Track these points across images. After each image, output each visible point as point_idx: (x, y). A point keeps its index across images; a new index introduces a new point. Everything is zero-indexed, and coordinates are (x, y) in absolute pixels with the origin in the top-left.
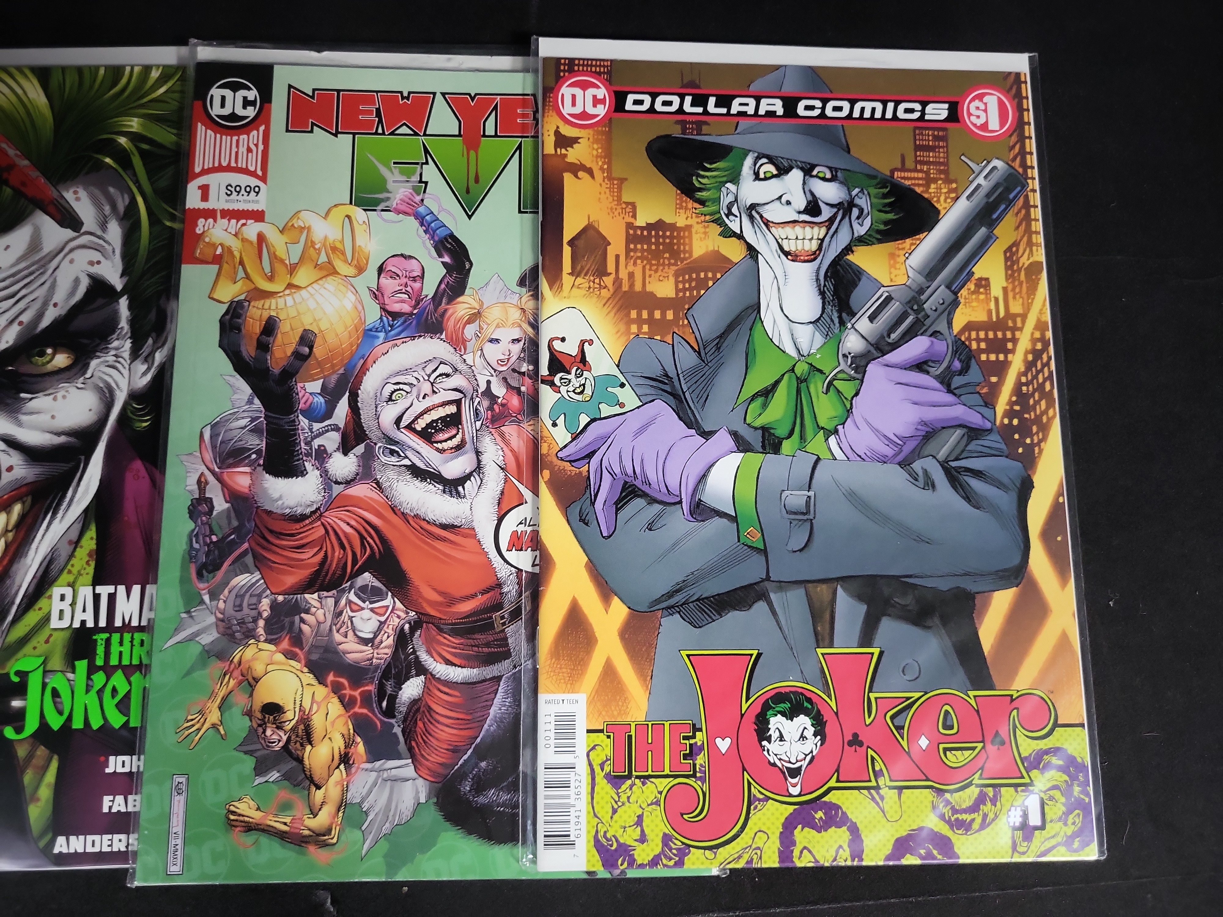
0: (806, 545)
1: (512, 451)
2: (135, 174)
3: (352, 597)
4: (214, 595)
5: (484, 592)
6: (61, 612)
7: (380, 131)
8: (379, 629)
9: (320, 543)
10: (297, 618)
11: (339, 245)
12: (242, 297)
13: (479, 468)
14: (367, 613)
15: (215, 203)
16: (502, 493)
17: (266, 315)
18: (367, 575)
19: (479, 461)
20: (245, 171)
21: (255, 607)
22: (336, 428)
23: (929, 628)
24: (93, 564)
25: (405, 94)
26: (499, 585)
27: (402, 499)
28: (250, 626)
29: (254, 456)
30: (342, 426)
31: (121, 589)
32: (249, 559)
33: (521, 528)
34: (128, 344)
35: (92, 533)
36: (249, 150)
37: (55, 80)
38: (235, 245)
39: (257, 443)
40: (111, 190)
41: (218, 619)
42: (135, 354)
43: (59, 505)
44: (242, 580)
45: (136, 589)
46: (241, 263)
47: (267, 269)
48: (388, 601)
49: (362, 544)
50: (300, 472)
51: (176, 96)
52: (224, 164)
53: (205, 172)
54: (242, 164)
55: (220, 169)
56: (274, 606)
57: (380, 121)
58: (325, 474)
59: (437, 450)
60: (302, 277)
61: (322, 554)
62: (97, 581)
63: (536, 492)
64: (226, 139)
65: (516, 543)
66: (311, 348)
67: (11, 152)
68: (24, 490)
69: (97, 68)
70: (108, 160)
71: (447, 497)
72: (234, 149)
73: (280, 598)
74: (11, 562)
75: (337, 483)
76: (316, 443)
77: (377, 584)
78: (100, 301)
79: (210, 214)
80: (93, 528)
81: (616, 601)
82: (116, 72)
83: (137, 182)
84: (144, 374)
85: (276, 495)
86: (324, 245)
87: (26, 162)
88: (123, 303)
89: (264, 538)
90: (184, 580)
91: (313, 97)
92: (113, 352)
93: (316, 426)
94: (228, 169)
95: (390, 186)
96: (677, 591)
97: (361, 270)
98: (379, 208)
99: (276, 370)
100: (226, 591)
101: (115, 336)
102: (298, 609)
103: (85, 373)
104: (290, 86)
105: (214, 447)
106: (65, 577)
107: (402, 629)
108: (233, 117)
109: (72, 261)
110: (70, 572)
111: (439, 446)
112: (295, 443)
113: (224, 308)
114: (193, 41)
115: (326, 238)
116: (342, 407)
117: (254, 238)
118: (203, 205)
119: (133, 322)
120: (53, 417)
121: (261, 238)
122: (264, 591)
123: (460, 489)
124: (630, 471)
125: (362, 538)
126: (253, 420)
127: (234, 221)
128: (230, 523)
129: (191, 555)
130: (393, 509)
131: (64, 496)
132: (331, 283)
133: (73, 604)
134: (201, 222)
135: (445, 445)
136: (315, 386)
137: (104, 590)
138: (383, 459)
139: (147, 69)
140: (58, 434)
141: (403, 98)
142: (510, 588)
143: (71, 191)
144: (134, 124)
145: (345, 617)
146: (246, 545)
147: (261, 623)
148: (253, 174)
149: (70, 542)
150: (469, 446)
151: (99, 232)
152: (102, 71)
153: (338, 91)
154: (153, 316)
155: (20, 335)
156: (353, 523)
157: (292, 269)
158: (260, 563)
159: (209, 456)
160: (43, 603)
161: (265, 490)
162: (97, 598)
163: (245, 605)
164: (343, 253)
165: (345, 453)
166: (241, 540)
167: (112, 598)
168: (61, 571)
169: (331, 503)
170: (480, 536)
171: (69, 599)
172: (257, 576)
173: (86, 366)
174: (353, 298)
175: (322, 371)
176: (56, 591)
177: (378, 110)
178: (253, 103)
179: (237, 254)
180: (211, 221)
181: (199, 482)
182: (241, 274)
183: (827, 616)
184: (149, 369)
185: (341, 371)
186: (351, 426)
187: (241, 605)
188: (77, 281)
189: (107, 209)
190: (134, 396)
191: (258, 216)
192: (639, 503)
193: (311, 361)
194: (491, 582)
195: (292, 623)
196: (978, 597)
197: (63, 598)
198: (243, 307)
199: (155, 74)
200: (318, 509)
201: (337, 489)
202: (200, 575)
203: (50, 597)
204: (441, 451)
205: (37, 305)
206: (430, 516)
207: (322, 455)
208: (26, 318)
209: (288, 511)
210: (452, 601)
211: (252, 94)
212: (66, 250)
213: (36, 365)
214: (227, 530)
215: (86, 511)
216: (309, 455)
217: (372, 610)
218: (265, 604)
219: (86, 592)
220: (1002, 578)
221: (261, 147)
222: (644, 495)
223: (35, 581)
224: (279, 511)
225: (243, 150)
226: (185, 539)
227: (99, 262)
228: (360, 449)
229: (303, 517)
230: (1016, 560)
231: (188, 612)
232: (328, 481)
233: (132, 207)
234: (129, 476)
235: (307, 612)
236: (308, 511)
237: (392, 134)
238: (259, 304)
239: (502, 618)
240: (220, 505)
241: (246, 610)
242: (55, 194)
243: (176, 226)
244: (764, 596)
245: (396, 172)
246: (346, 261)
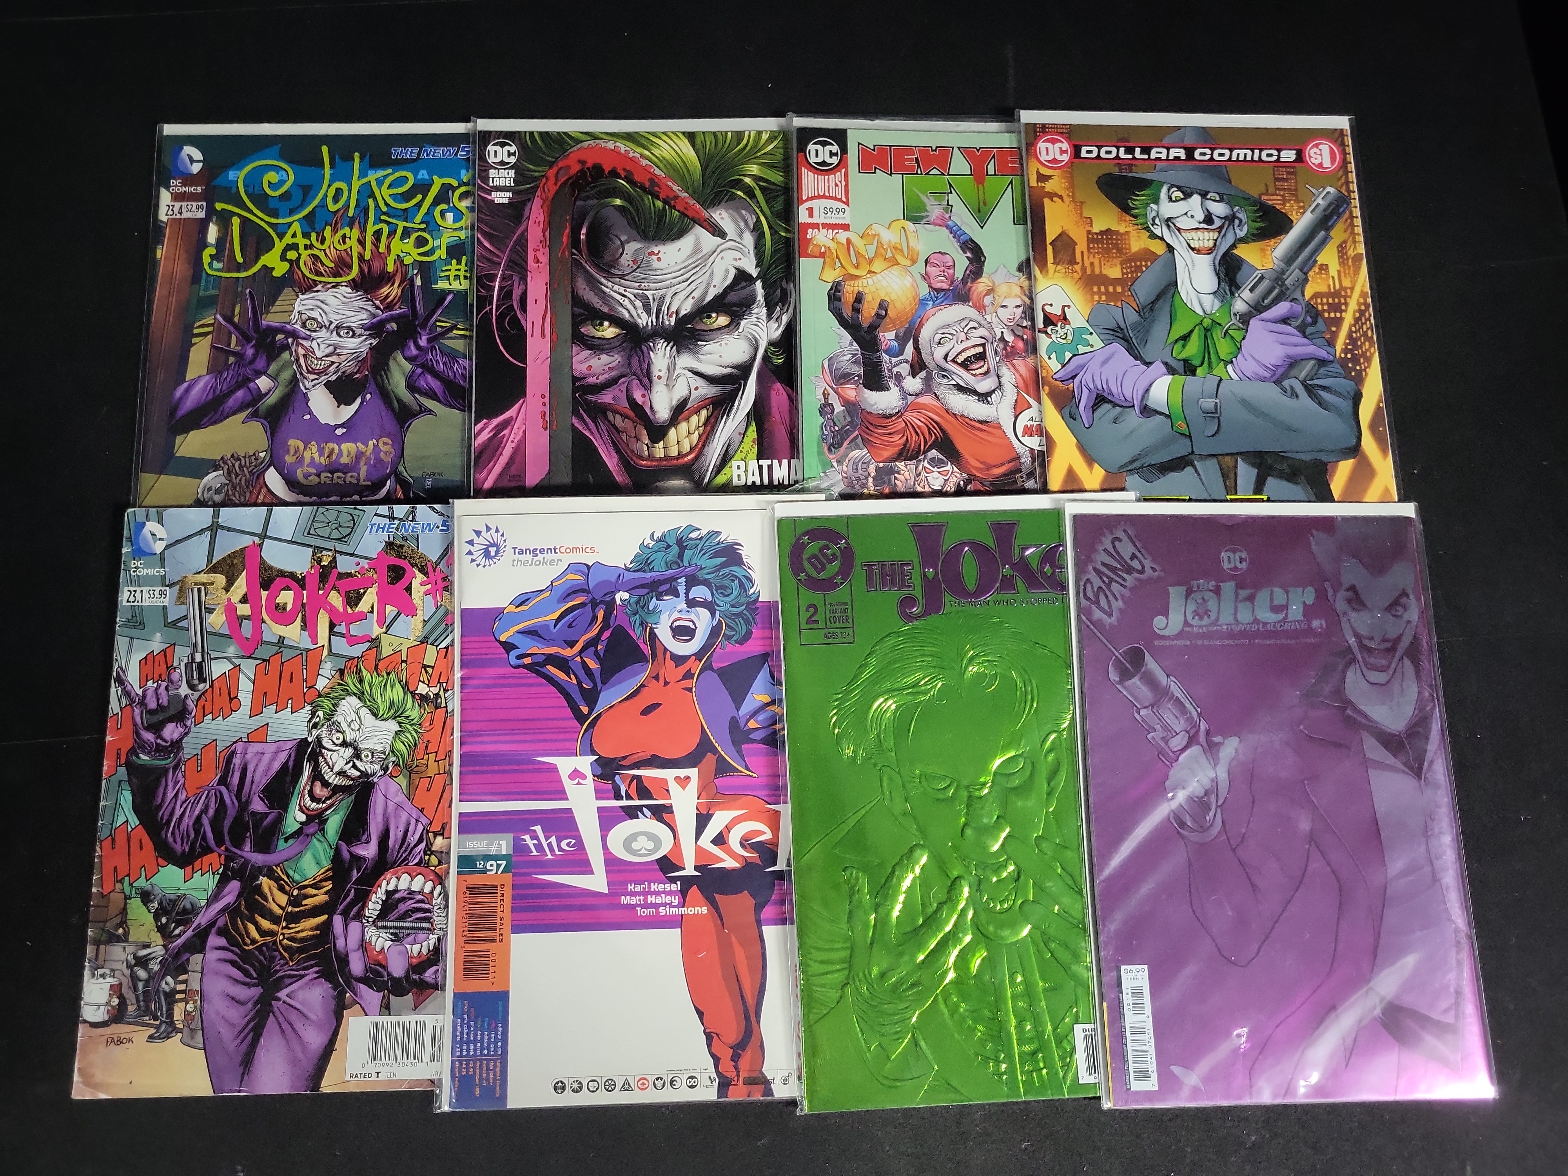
0: (1216, 433)
1: (1021, 375)
2: (758, 202)
3: (926, 464)
4: (840, 463)
5: (1009, 462)
6: (739, 476)
7: (919, 172)
8: (945, 484)
9: (903, 431)
10: (893, 477)
11: (898, 246)
12: (840, 279)
13: (1000, 386)
14: (936, 474)
15: (819, 218)
16: (1016, 401)
17: (856, 291)
18: (934, 451)
19: (1000, 382)
20: (835, 198)
21: (865, 469)
22: (907, 361)
23: (1298, 484)
24: (756, 447)
25: (934, 148)
26: (1019, 458)
27: (952, 405)
28: (864, 481)
29: (856, 378)
30: (910, 360)
31: (775, 462)
32: (859, 441)
33: (1031, 423)
34: (764, 310)
35: (753, 427)
36: (836, 185)
37: (699, 140)
38: (833, 246)
39: (859, 370)
40: (744, 212)
41: (843, 477)
42: (769, 316)
43: (730, 411)
44: (856, 453)
45: (785, 462)
46: (837, 257)
47: (854, 262)
48: (949, 467)
49: (930, 433)
50: (888, 389)
51: (781, 151)
52: (821, 194)
53: (809, 199)
54: (832, 194)
55: (819, 197)
56: (877, 469)
57: (919, 166)
58: (902, 389)
59: (972, 374)
60: (877, 266)
61: (905, 438)
62: (759, 457)
63: (1039, 401)
64: (821, 178)
65: (1028, 431)
66: (886, 311)
67: (675, 188)
68: (707, 401)
69: (726, 133)
70: (739, 193)
71: (981, 403)
72: (827, 185)
73: (881, 465)
74: (703, 446)
75: (910, 395)
76: (895, 370)
77: (941, 457)
78: (744, 284)
79: (815, 226)
80: (754, 424)
81: (1096, 466)
82: (739, 135)
83: (760, 207)
84: (777, 329)
85: (872, 402)
86: (889, 246)
87: (686, 194)
88: (759, 284)
89: (867, 428)
90: (820, 453)
91: (874, 150)
92: (755, 316)
93: (894, 360)
94: (824, 197)
95: (928, 208)
96: (1135, 461)
97: (914, 262)
98: (923, 222)
99: (866, 325)
100: (847, 460)
101: (755, 306)
102: (893, 471)
103: (738, 328)
104: (859, 144)
105: (831, 372)
106: (738, 455)
107: (959, 484)
108: (824, 163)
109: (722, 258)
110: (741, 452)
111: (973, 372)
112: (881, 371)
113: (830, 285)
114: (790, 114)
115: (890, 241)
116: (909, 348)
117: (845, 242)
118: (810, 221)
119: (766, 297)
120: (721, 356)
121: (849, 241)
122: (870, 460)
123: (989, 399)
124: (1100, 387)
125: (929, 428)
126: (854, 356)
127: (830, 231)
128: (845, 419)
129: (823, 438)
130: (947, 411)
131: (733, 405)
132: (895, 270)
133: (746, 471)
134: (810, 231)
135: (978, 372)
136: (891, 335)
137: (765, 463)
138: (938, 380)
139: (759, 133)
140: (726, 367)
141: (933, 151)
142: (1026, 460)
143: (718, 213)
144: (754, 169)
145: (922, 476)
146: (857, 433)
147: (871, 479)
148: (840, 200)
149: (740, 434)
150: (992, 372)
151: (739, 240)
152: (730, 135)
153: (891, 146)
154: (778, 292)
155: (694, 305)
156: (922, 419)
157: (870, 261)
158: (866, 443)
159: (828, 377)
160: (726, 470)
161: (865, 399)
162: (760, 467)
163: (859, 468)
164: (902, 251)
165: (914, 377)
166: (854, 428)
167: (770, 467)
168: (736, 452)
169: (908, 408)
170: (1004, 428)
171: (743, 468)
172: (865, 451)
173: (739, 324)
174: (910, 279)
175: (894, 326)
176: (734, 463)
177: (917, 159)
178: (836, 154)
179: (834, 252)
180: (816, 230)
181: (824, 394)
182: (838, 264)
183: (1232, 475)
184: (779, 326)
185: (907, 326)
186: (916, 361)
187: (857, 469)
188: (727, 271)
189: (742, 224)
190: (771, 344)
191: (846, 227)
192: (1107, 406)
193: (887, 319)
194: (1014, 456)
195: (890, 480)
196: (1330, 465)
197: (739, 467)
198: (841, 285)
199: (765, 137)
200: (899, 411)
201: (910, 399)
202: (830, 450)
203: (731, 467)
204: (975, 376)
205: (703, 286)
206: (971, 416)
207: (899, 378)
208: (697, 294)
209: (881, 412)
210: (990, 467)
211: (835, 148)
212: (718, 251)
213: (706, 324)
214: (844, 423)
215: (748, 414)
216: (891, 377)
217: (939, 472)
218: (872, 469)
219: (753, 464)
220: (1345, 453)
221: (844, 183)
222: (1110, 402)
223: (720, 457)
224: (876, 412)
225: (832, 185)
226: (819, 429)
227: (740, 259)
228: (923, 374)
229: (891, 416)
230: (1353, 442)
231: (824, 472)
232: (905, 394)
233: (758, 224)
234: (773, 393)
235: (899, 473)
236: (894, 412)
237: (927, 174)
238: (852, 283)
239: (1022, 477)
240: (838, 408)
241: (860, 472)
242: (707, 215)
243: (789, 235)
244: (1191, 463)
245: (932, 198)
246: (904, 256)
